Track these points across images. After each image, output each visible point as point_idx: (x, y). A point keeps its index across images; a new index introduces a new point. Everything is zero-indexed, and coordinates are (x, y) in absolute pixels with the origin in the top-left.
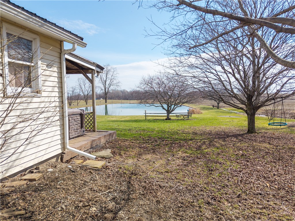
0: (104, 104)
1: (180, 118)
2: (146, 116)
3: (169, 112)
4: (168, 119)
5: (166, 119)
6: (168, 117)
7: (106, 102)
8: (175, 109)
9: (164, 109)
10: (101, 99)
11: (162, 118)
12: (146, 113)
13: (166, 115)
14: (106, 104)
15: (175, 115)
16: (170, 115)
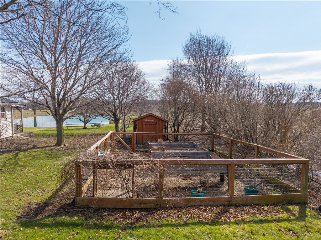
0: (33, 116)
1: (94, 127)
2: (67, 126)
3: (85, 123)
4: (85, 128)
5: (83, 128)
6: (85, 127)
7: (35, 114)
8: (90, 120)
9: (81, 120)
10: (30, 109)
11: (81, 128)
12: (67, 124)
13: (83, 125)
14: (35, 116)
15: (90, 125)
16: (87, 125)
